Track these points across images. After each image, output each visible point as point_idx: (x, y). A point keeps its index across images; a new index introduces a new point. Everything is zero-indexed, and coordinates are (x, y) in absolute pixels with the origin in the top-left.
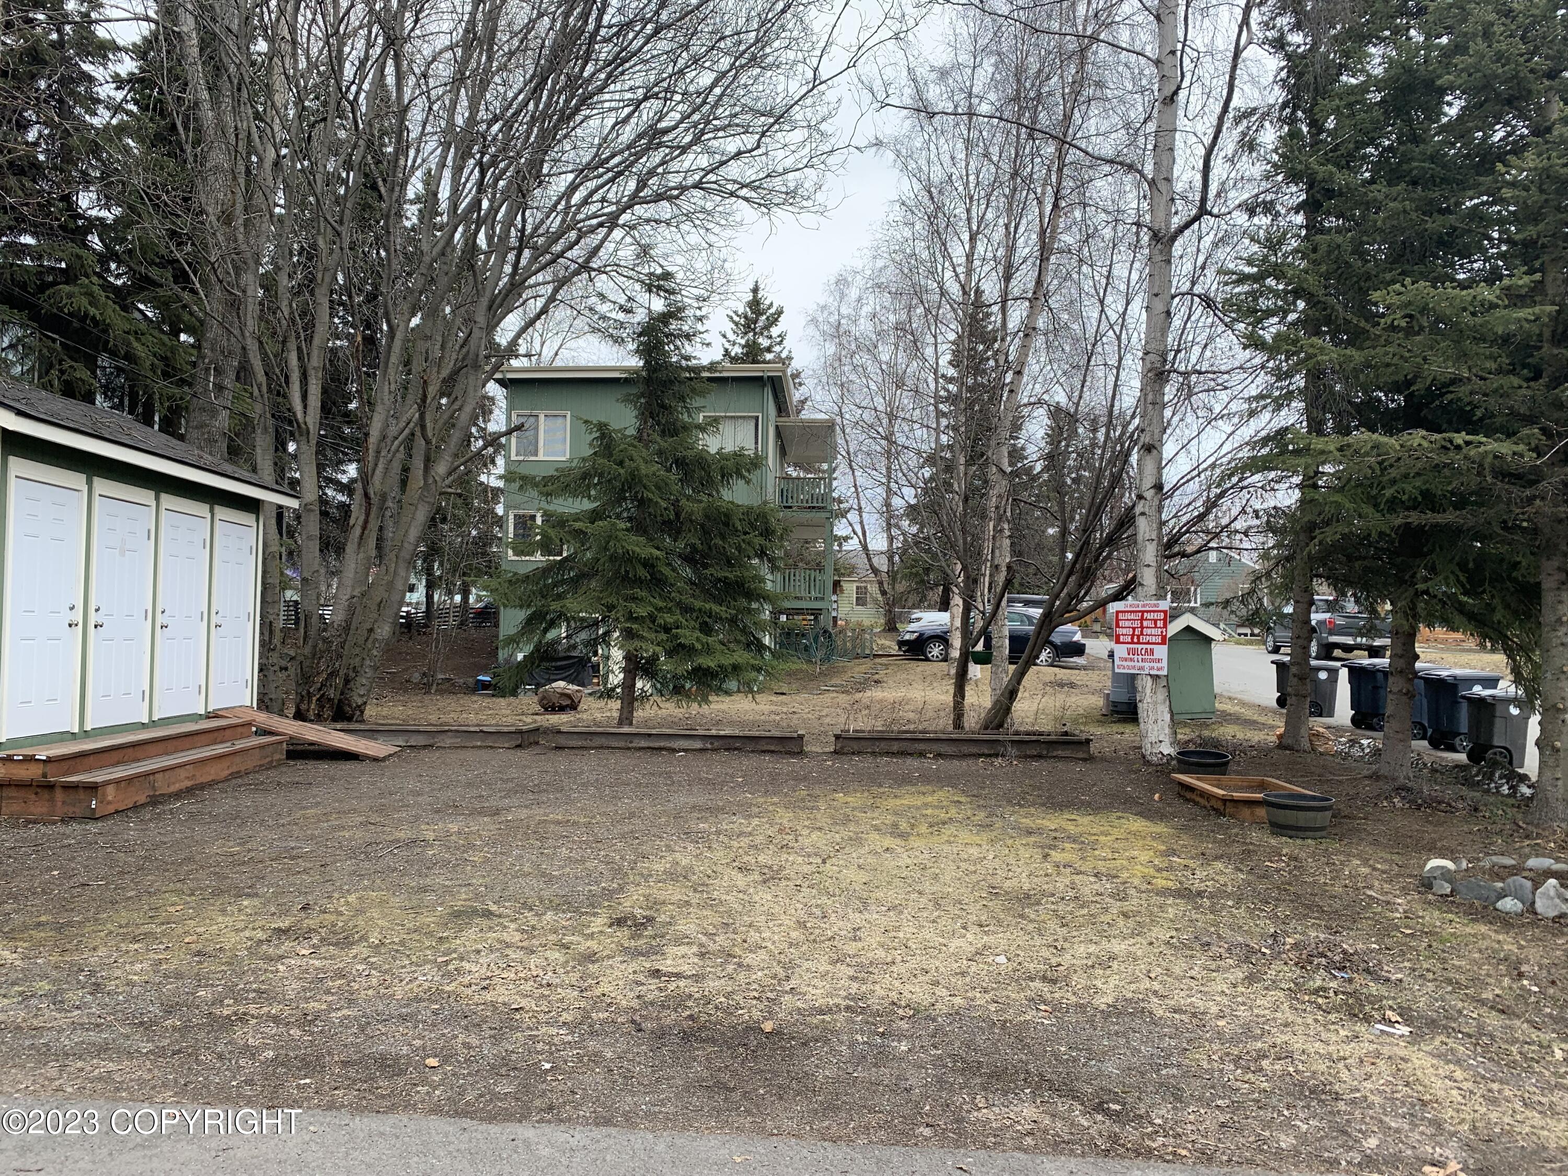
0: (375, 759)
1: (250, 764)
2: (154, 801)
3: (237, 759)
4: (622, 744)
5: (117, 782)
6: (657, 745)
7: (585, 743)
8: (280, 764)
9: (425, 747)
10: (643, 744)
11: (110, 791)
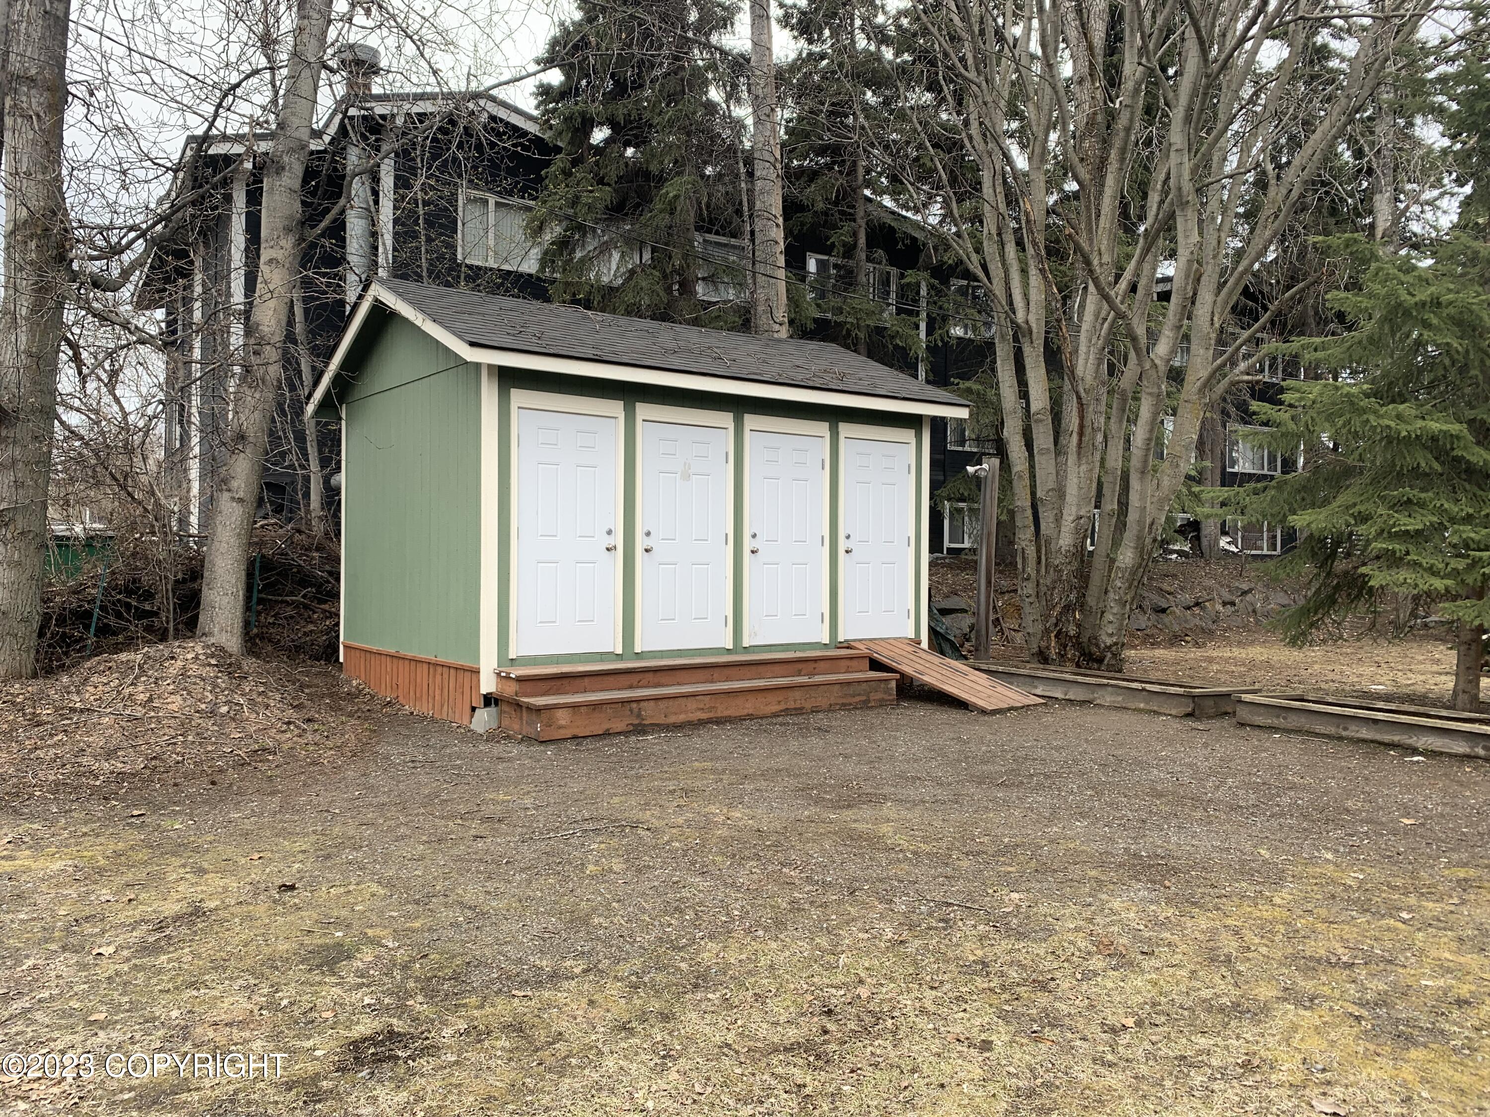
0: (983, 712)
1: (823, 702)
2: (640, 729)
3: (797, 694)
4: (1331, 730)
5: (574, 707)
6: (1387, 738)
7: (1276, 722)
8: (882, 704)
9: (1083, 703)
10: (1365, 733)
11: (563, 717)
